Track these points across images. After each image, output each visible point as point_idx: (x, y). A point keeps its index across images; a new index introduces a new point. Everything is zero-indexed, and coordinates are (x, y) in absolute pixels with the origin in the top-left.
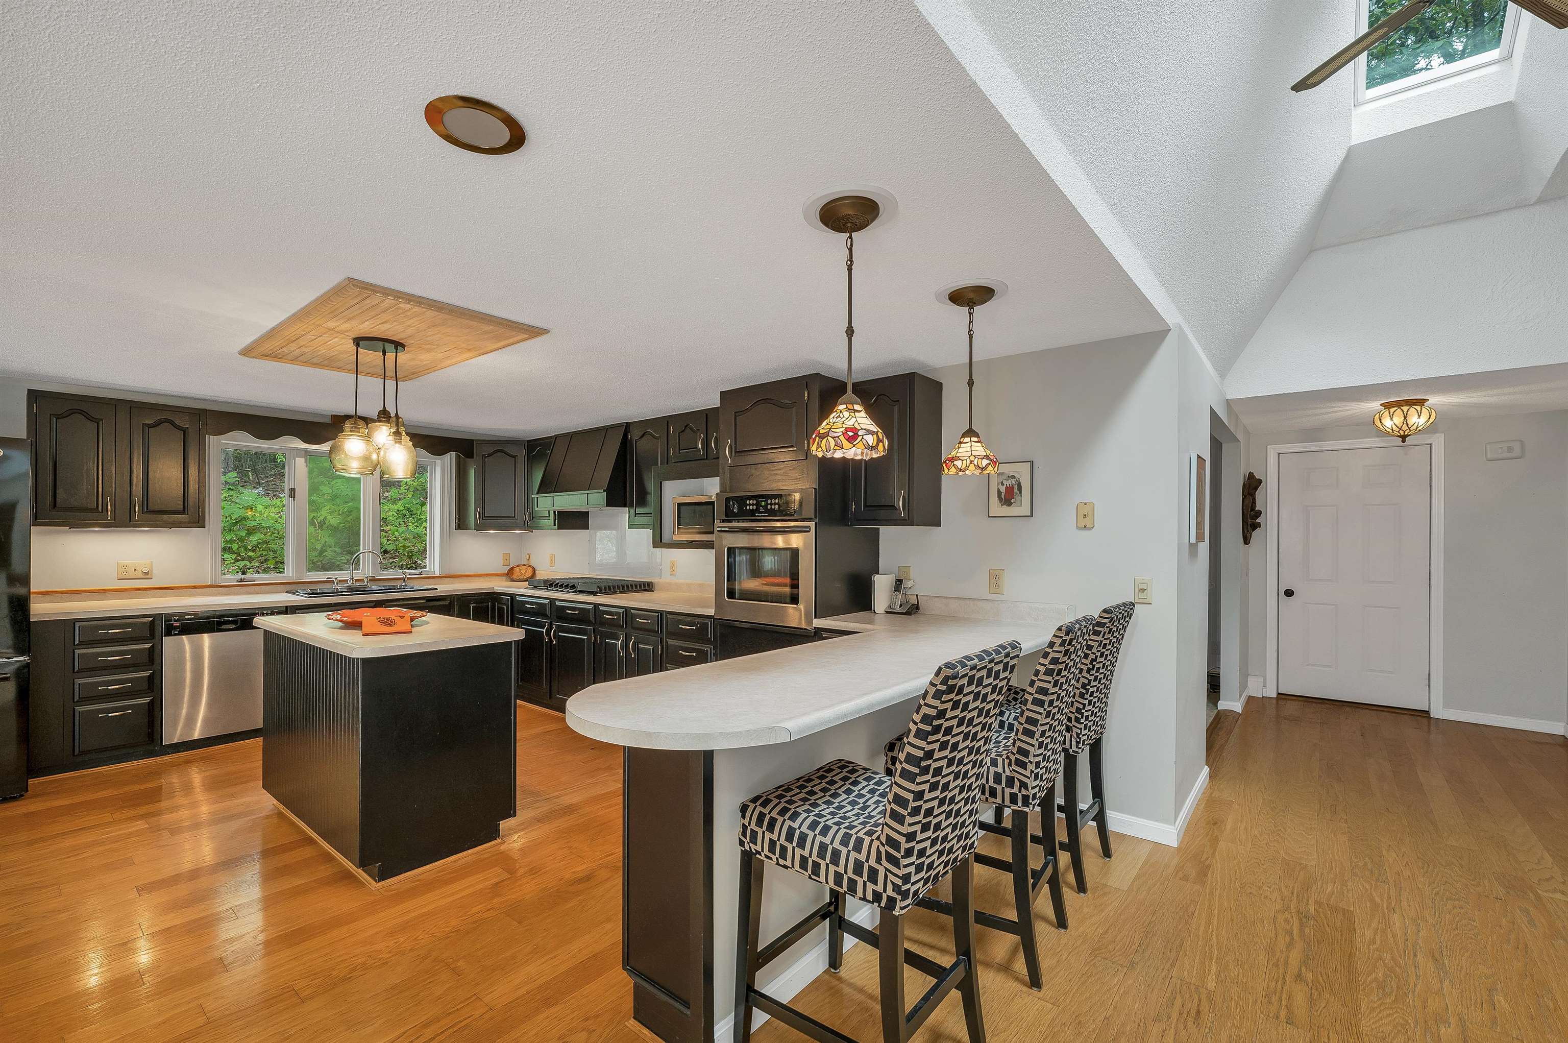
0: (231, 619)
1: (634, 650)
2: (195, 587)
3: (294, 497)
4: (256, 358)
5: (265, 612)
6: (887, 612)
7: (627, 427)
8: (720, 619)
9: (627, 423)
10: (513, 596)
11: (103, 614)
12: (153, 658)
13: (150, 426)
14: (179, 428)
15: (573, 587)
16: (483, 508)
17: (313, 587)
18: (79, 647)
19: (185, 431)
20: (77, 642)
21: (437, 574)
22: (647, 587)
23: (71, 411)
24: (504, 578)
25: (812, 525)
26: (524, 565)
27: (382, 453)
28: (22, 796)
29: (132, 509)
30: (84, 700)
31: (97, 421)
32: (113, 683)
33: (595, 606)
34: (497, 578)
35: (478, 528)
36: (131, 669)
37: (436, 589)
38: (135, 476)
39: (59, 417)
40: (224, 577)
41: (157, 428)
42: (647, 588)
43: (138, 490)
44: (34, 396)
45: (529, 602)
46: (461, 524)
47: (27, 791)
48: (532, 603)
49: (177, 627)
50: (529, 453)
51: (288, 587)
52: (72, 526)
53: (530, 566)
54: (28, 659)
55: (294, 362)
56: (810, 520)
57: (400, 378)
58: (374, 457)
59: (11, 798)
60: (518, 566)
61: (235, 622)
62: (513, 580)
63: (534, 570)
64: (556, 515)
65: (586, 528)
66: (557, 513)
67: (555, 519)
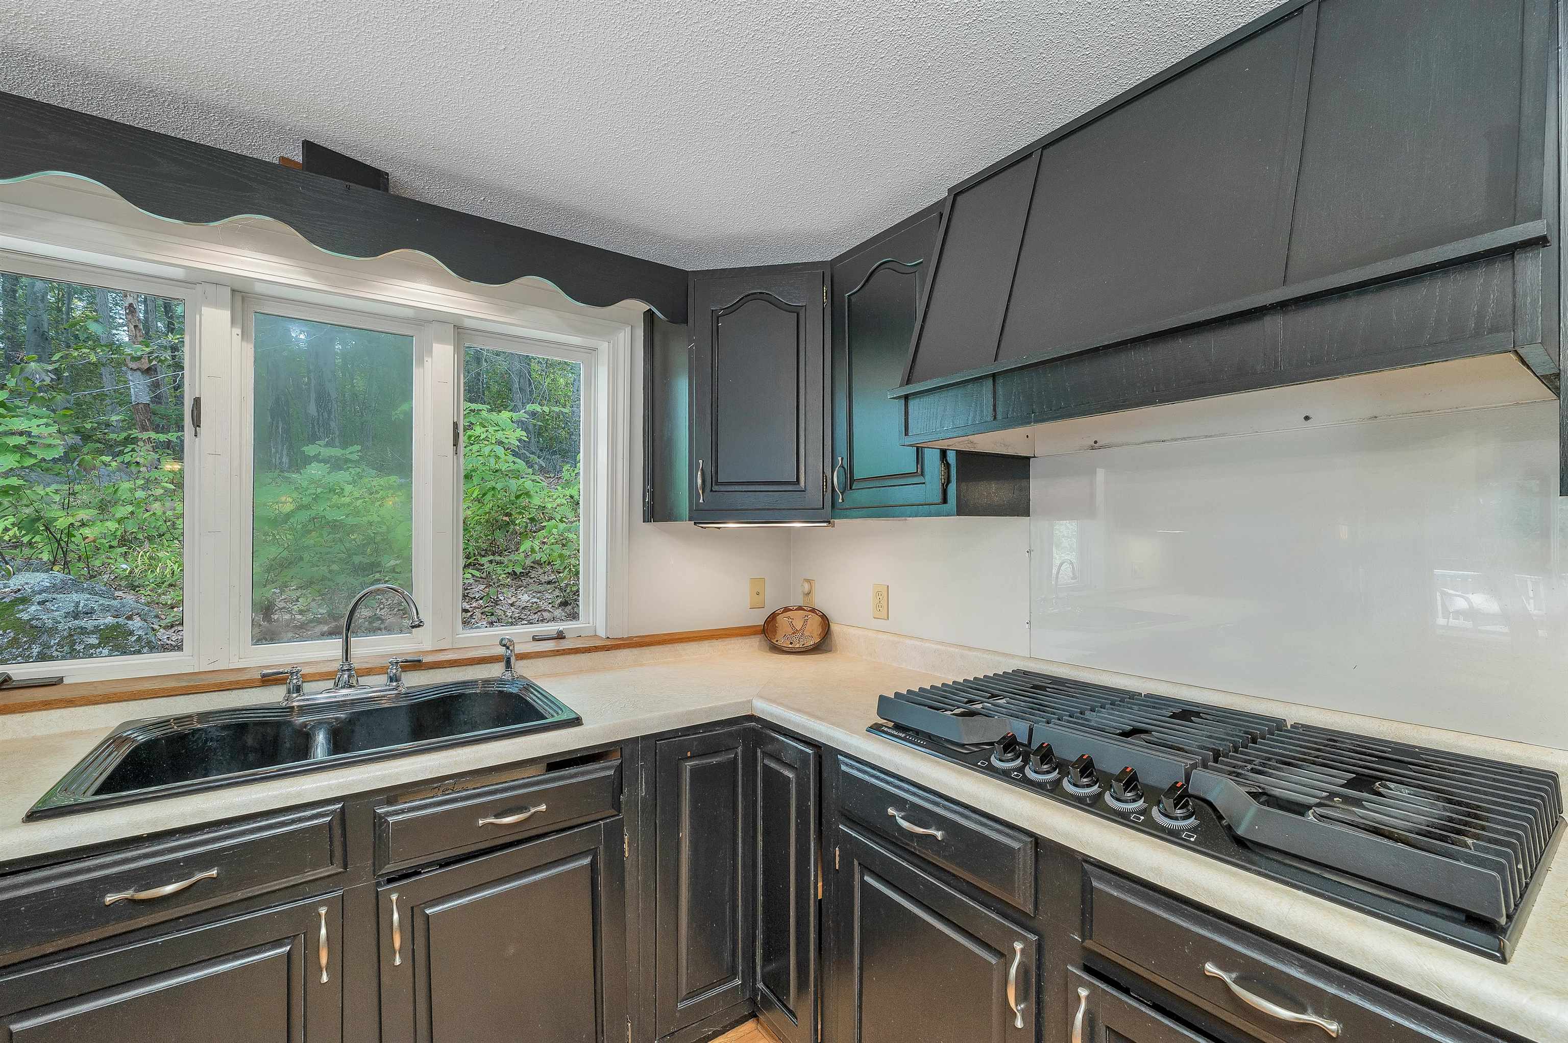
16: (715, 460)
21: (600, 635)
24: (755, 642)
35: (698, 516)
46: (658, 507)
60: (787, 610)
62: (777, 649)
63: (825, 622)
64: (948, 466)
65: (1020, 508)
66: (952, 458)
67: (949, 481)
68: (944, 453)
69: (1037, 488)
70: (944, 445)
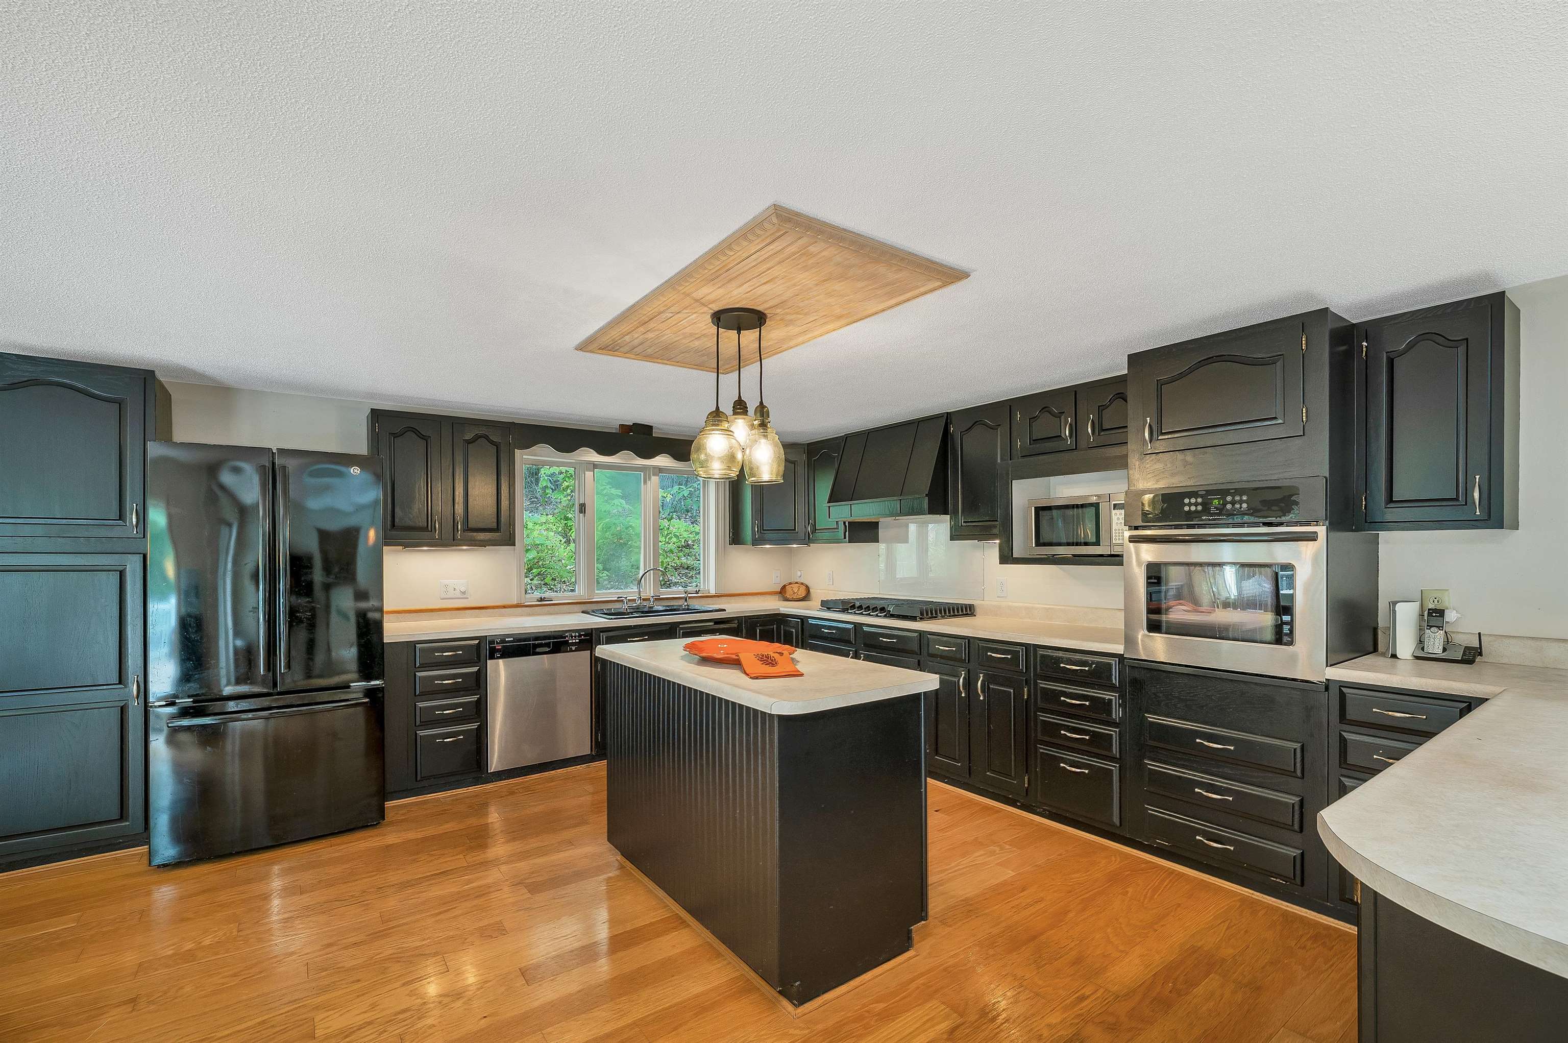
0: (543, 642)
1: (983, 691)
2: (504, 607)
3: (585, 513)
4: (593, 352)
5: (573, 635)
6: (1417, 658)
7: (948, 418)
8: (1135, 659)
9: (947, 413)
10: (803, 619)
11: (439, 636)
12: (478, 683)
13: (469, 442)
14: (492, 442)
15: (883, 609)
16: (762, 520)
17: (610, 606)
18: (420, 669)
19: (497, 446)
20: (418, 665)
21: (713, 592)
22: (967, 611)
23: (407, 429)
24: (777, 597)
25: (1321, 530)
26: (797, 583)
27: (748, 452)
28: (379, 823)
29: (456, 527)
30: (426, 724)
31: (425, 438)
32: (446, 706)
33: (920, 634)
34: (768, 597)
35: (755, 542)
36: (462, 693)
37: (725, 610)
38: (457, 493)
39: (396, 436)
40: (528, 596)
41: (473, 444)
42: (969, 612)
43: (459, 509)
44: (377, 415)
45: (826, 626)
46: (736, 538)
47: (384, 819)
48: (830, 628)
49: (498, 650)
50: (809, 458)
51: (584, 607)
52: (406, 546)
53: (802, 584)
54: (383, 684)
55: (627, 355)
56: (1317, 523)
57: (764, 359)
58: (739, 456)
59: (371, 825)
60: (790, 584)
61: (547, 645)
62: (787, 600)
63: (808, 589)
64: (846, 526)
65: (876, 540)
66: (847, 524)
67: (846, 531)
68: (844, 523)
69: (881, 532)
70: (845, 520)
